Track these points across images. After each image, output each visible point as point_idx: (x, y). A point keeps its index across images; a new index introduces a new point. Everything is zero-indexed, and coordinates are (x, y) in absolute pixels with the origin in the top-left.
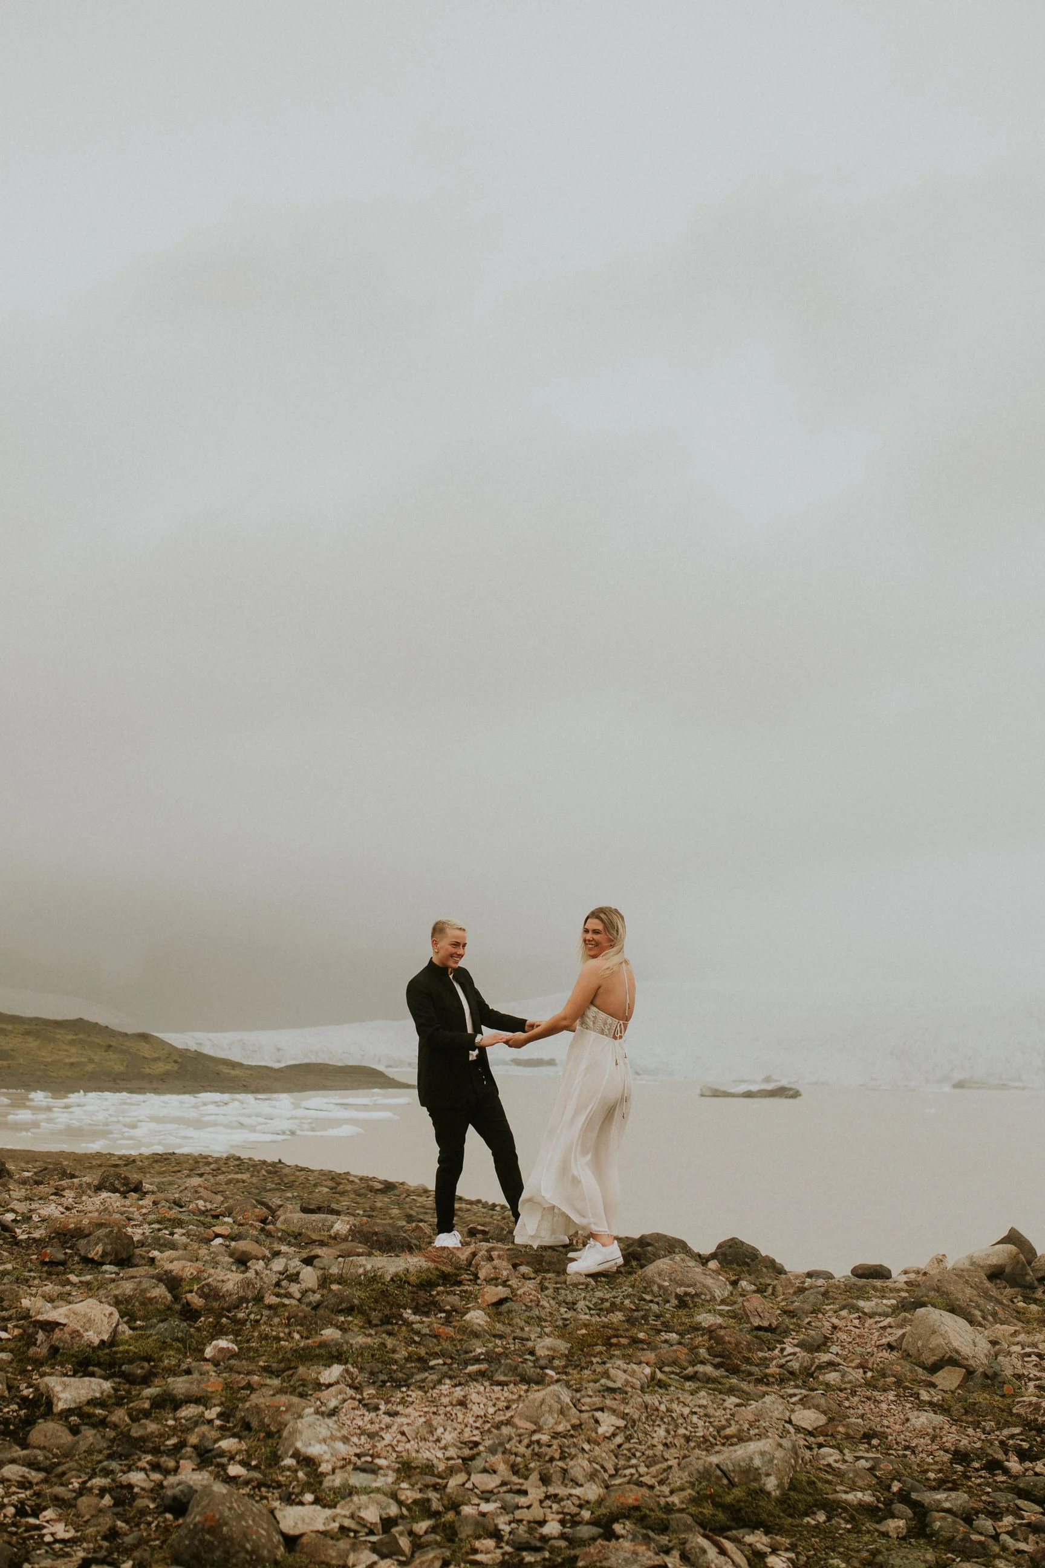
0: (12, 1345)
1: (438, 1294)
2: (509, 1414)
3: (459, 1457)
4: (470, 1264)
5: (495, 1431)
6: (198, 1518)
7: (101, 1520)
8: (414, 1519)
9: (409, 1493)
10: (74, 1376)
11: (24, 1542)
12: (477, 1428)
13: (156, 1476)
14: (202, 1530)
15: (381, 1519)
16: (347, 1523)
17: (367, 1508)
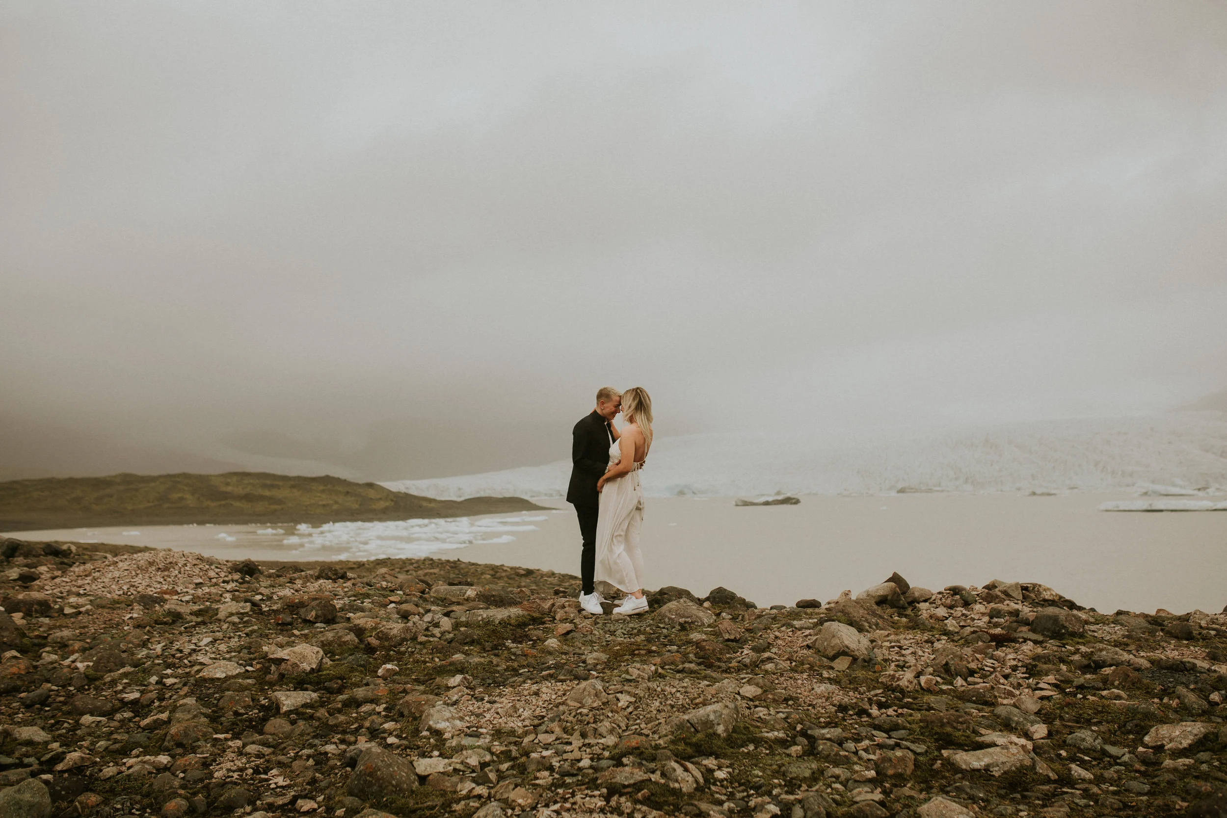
0: (255, 674)
1: (529, 630)
2: (564, 698)
3: (531, 725)
4: (550, 611)
5: (555, 709)
6: (362, 768)
7: (306, 773)
8: (501, 763)
9: (498, 748)
10: (294, 691)
11: (258, 789)
12: (544, 708)
13: (343, 747)
14: (365, 774)
15: (479, 763)
16: (458, 766)
17: (471, 757)
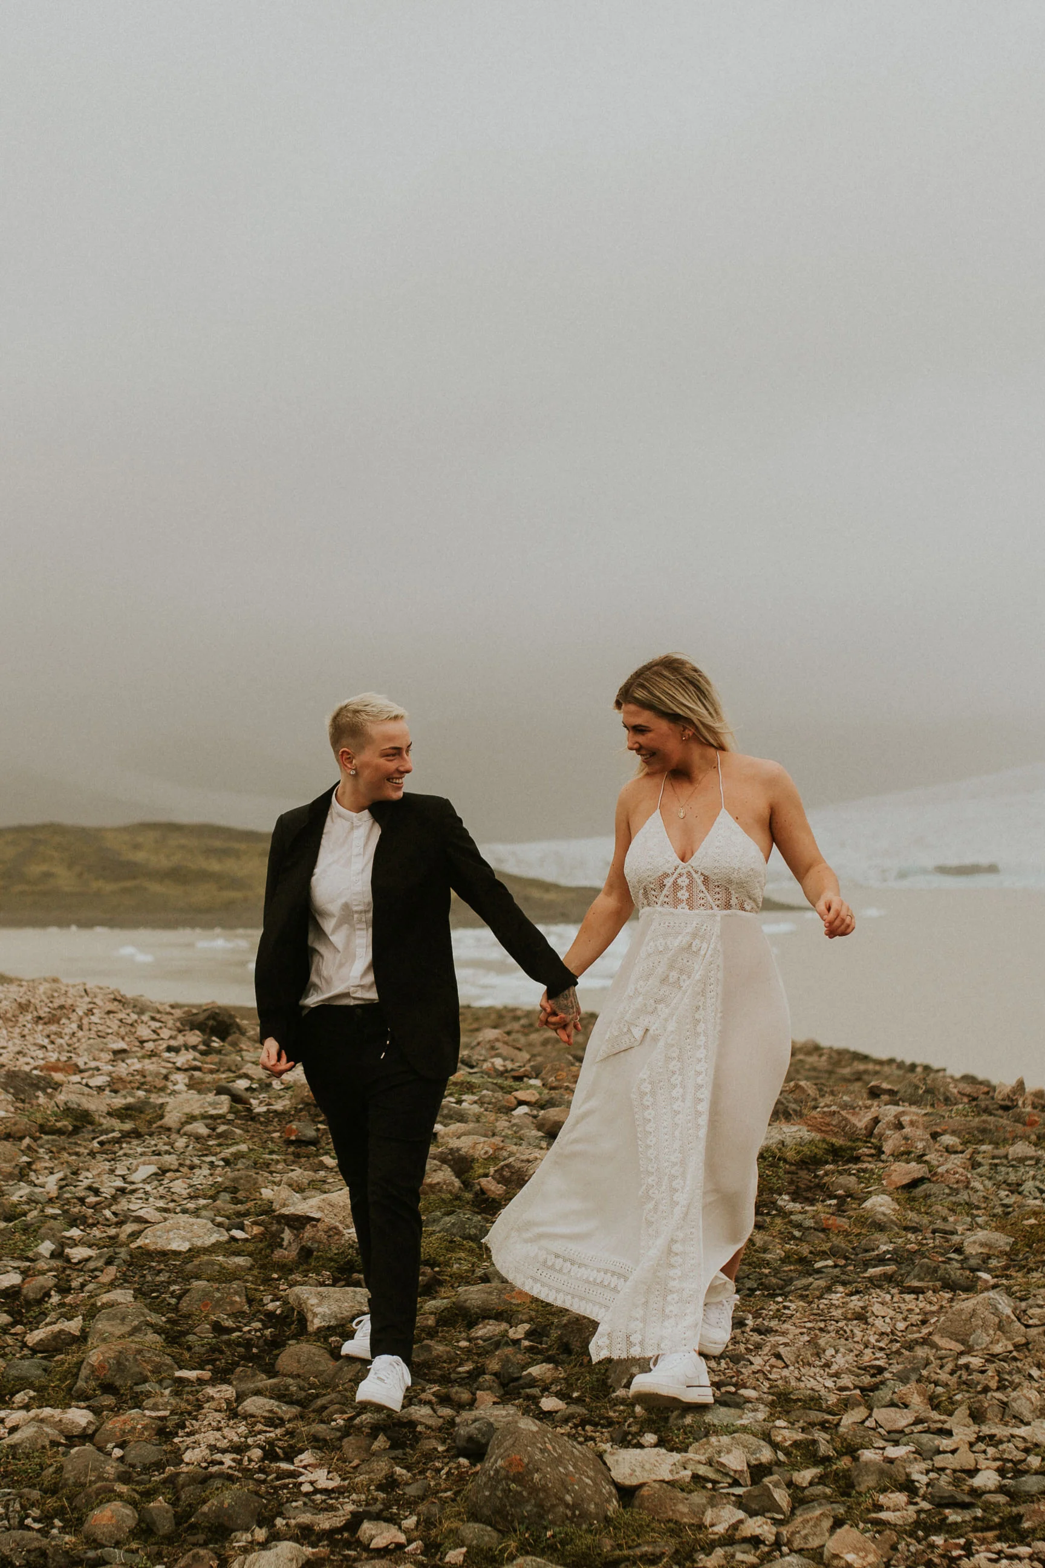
0: (251, 1247)
1: (826, 1174)
2: (925, 1331)
3: (856, 1387)
4: (871, 1134)
5: (906, 1353)
6: (500, 1463)
7: (375, 1466)
8: (796, 1467)
9: (786, 1433)
10: (333, 1285)
11: (276, 1492)
12: (881, 1349)
13: (447, 1412)
14: (507, 1478)
15: (749, 1465)
16: (702, 1470)
17: (729, 1452)
